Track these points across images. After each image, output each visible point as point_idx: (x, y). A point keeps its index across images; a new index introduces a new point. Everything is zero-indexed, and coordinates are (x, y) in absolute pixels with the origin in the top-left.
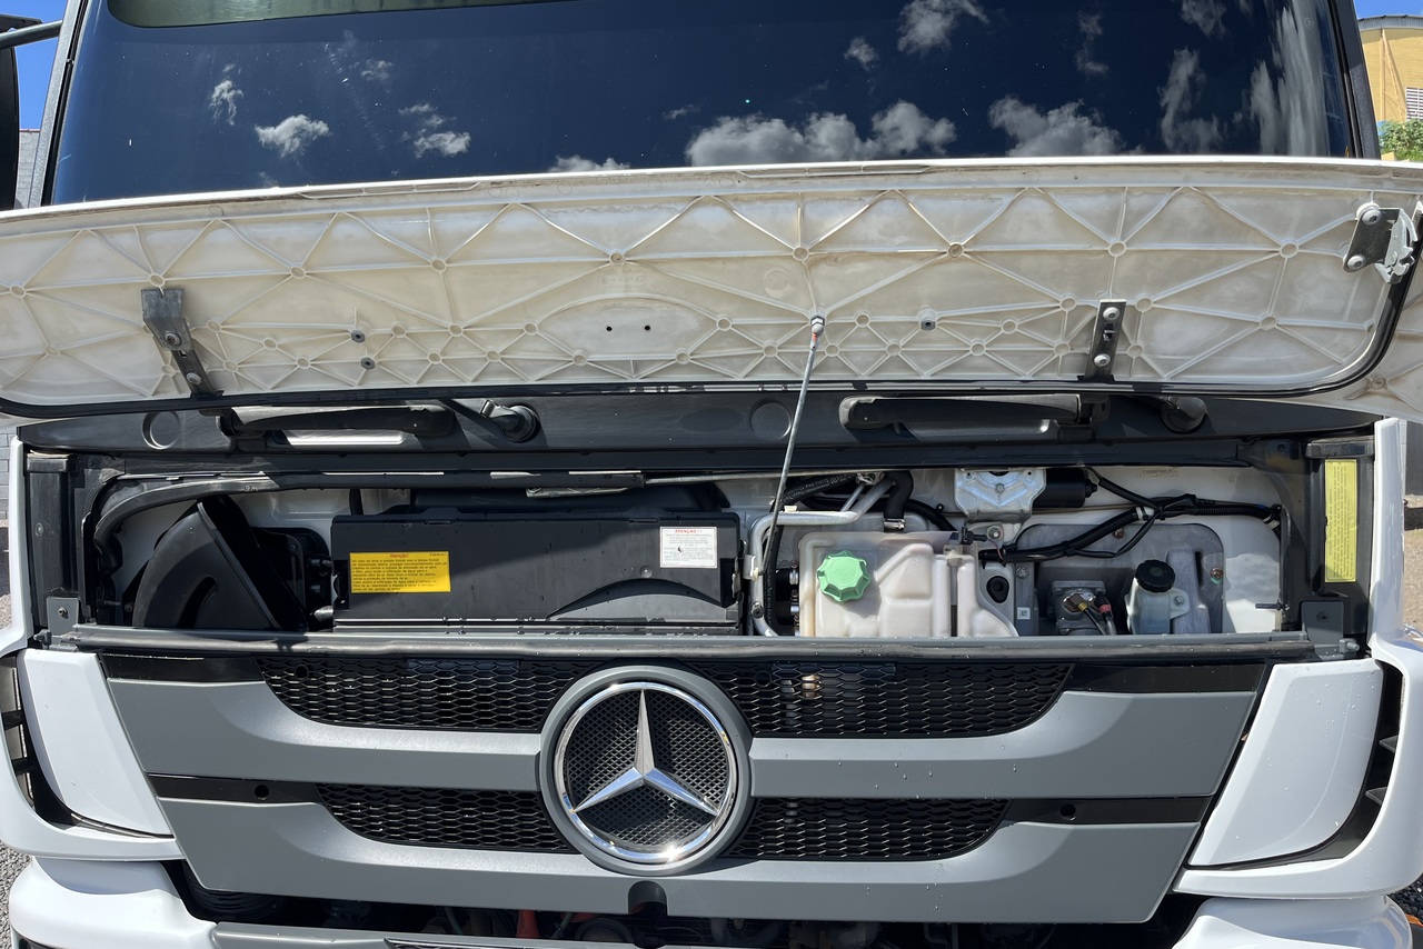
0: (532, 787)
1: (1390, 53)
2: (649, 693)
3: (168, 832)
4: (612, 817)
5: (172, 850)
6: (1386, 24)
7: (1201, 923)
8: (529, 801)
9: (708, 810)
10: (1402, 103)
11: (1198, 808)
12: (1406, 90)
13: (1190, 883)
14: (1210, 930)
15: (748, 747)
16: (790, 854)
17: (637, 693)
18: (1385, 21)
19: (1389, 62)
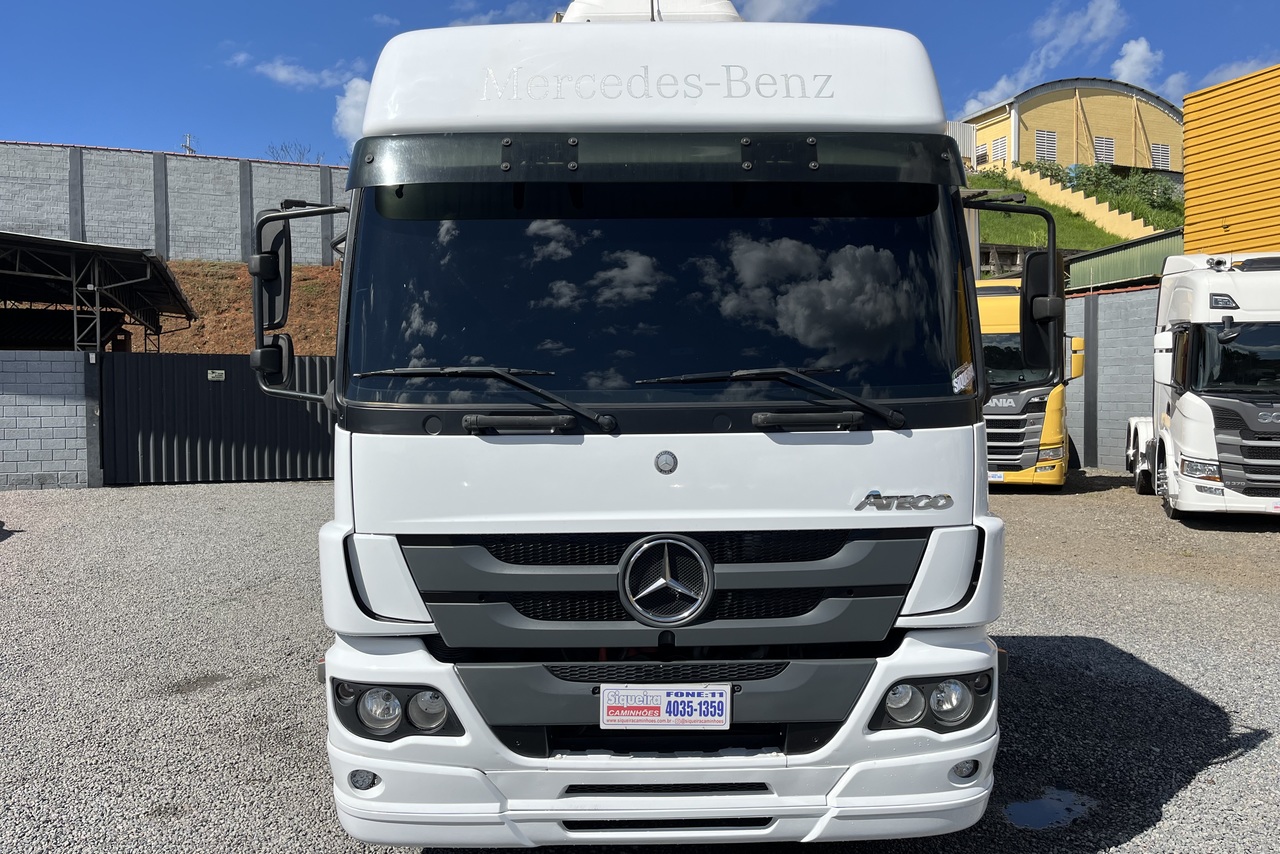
0: (616, 589)
1: (1082, 108)
2: (668, 544)
3: (431, 620)
4: (651, 602)
5: (432, 629)
6: (1078, 85)
7: (907, 641)
8: (613, 596)
9: (695, 597)
10: (1092, 149)
11: (904, 589)
12: (1094, 139)
13: (901, 622)
14: (909, 644)
15: (713, 568)
16: (731, 617)
17: (663, 544)
18: (1079, 82)
19: (1081, 116)
